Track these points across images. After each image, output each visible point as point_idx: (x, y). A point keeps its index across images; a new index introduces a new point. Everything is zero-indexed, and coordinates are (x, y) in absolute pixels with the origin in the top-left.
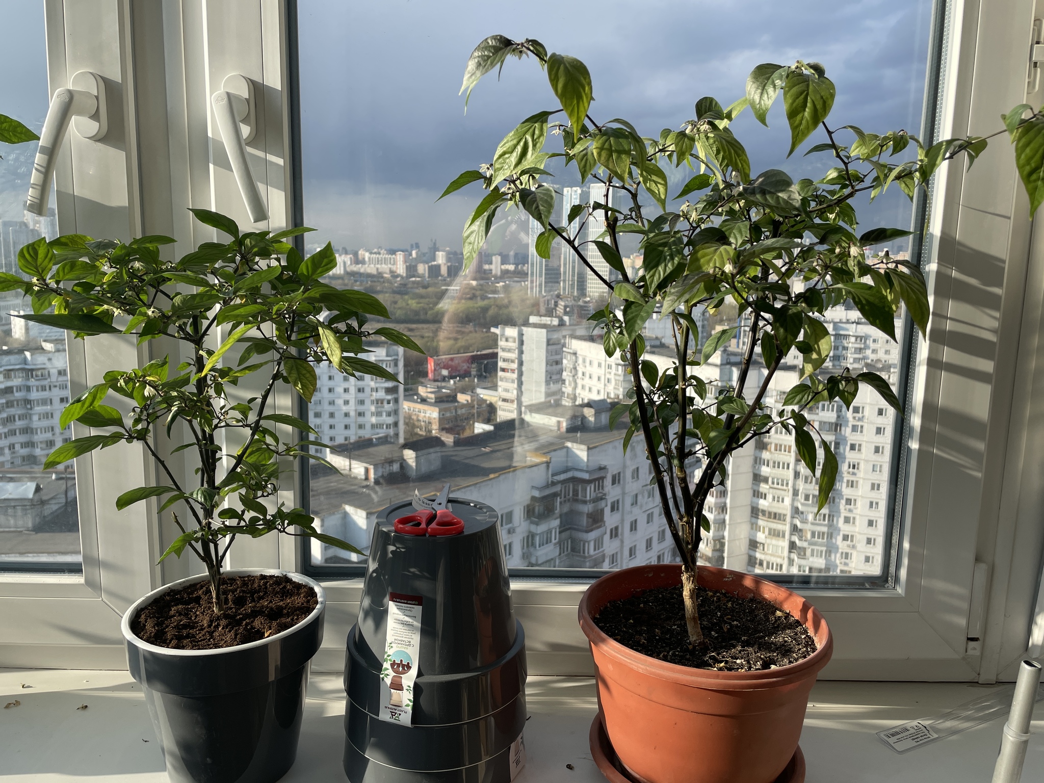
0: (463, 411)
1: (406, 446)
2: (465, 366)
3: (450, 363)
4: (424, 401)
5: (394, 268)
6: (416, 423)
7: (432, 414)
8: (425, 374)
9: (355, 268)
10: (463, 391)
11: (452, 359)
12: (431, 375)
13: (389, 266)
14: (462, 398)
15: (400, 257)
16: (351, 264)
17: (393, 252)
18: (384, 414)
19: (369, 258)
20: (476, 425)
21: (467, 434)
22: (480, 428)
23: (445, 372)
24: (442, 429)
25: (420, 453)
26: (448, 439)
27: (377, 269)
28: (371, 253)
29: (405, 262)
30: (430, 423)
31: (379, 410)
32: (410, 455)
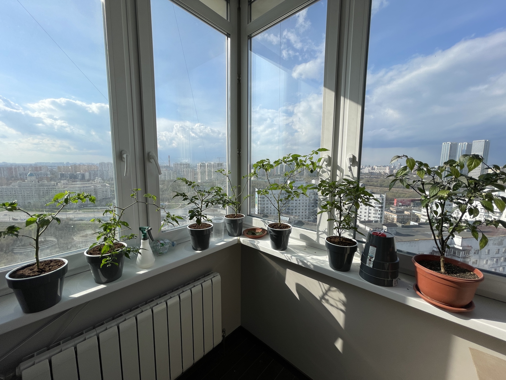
0: (406, 217)
1: (384, 225)
2: (409, 203)
3: (403, 201)
4: (392, 212)
5: (385, 171)
6: (388, 218)
7: (395, 216)
8: (393, 204)
9: (372, 171)
10: (407, 210)
11: (404, 200)
12: (395, 204)
13: (383, 170)
14: (406, 213)
15: (387, 168)
16: (371, 170)
17: (385, 166)
18: (378, 214)
19: (377, 168)
20: (411, 222)
21: (407, 225)
22: (412, 223)
23: (400, 204)
24: (397, 221)
25: (389, 228)
26: (400, 225)
27: (379, 171)
28: (378, 167)
29: (389, 169)
30: (393, 219)
31: (376, 213)
32: (385, 227)
